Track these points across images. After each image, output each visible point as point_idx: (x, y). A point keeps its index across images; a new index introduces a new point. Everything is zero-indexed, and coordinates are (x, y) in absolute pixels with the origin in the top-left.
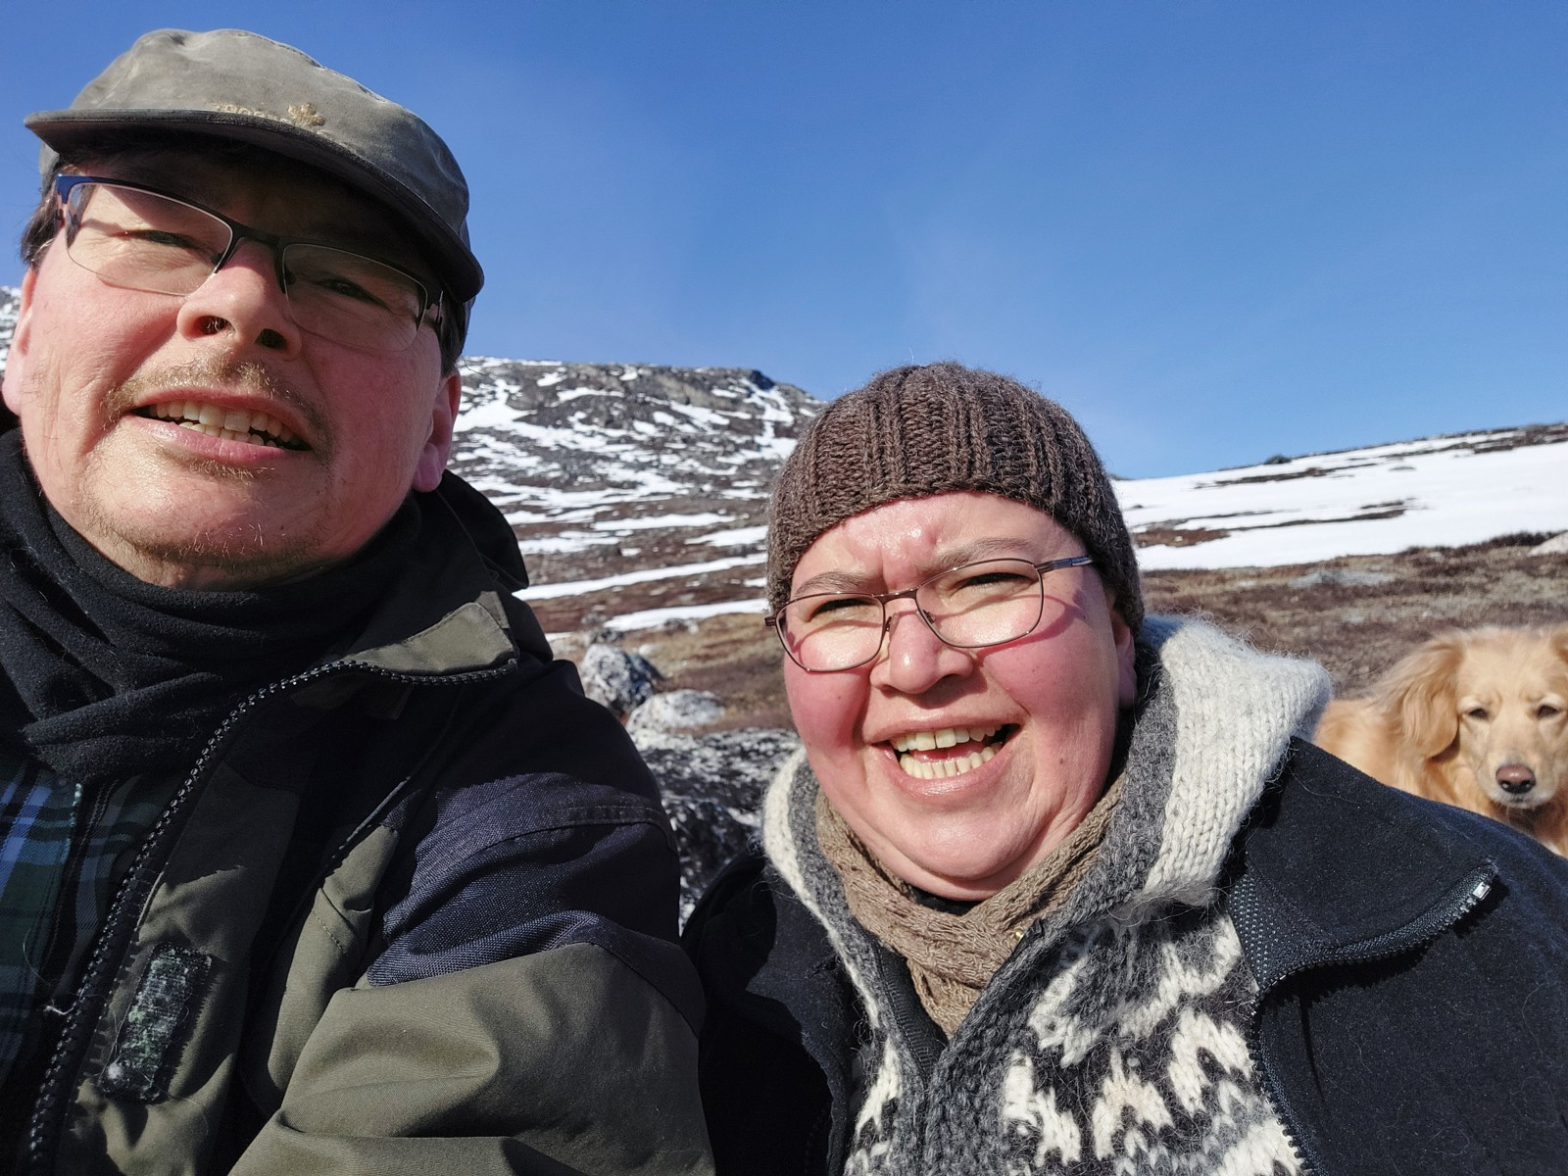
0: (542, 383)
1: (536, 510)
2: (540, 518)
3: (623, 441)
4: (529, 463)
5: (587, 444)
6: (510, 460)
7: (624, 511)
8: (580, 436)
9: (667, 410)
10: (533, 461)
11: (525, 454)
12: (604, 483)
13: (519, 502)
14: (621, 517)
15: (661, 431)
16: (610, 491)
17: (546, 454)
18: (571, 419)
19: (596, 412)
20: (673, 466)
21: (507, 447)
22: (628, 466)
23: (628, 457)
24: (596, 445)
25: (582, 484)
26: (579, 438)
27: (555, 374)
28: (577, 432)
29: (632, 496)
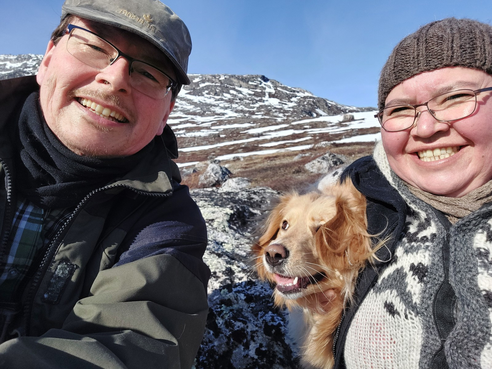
0: (194, 81)
1: (193, 123)
2: (194, 125)
3: (220, 100)
4: (191, 108)
5: (208, 101)
6: (185, 107)
7: (221, 123)
8: (207, 99)
9: (234, 89)
10: (192, 107)
11: (189, 105)
12: (214, 114)
13: (188, 120)
14: (220, 125)
15: (232, 96)
16: (216, 116)
17: (196, 105)
18: (204, 93)
19: (212, 90)
20: (236, 108)
21: (184, 102)
22: (222, 108)
23: (222, 105)
24: (212, 101)
25: (207, 114)
26: (206, 99)
27: (198, 78)
28: (206, 97)
29: (223, 118)
